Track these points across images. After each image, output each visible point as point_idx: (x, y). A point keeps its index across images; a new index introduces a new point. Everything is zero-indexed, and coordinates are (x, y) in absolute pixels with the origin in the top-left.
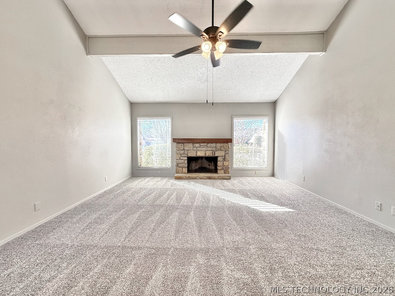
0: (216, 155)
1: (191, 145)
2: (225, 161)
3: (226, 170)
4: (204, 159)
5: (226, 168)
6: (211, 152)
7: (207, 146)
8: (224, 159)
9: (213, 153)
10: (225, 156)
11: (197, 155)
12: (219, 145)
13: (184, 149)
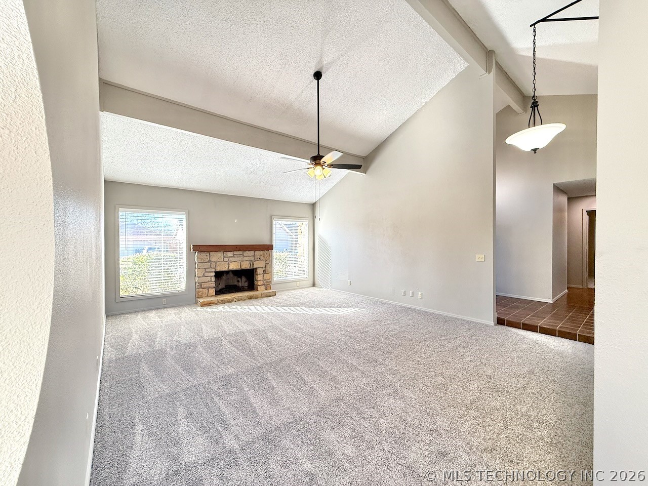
0: (255, 266)
1: (220, 254)
2: (266, 273)
3: (267, 285)
4: (231, 273)
5: (267, 282)
6: (248, 263)
7: (243, 256)
8: (265, 272)
9: (251, 264)
10: (265, 267)
11: (230, 268)
12: (258, 253)
13: (210, 261)
